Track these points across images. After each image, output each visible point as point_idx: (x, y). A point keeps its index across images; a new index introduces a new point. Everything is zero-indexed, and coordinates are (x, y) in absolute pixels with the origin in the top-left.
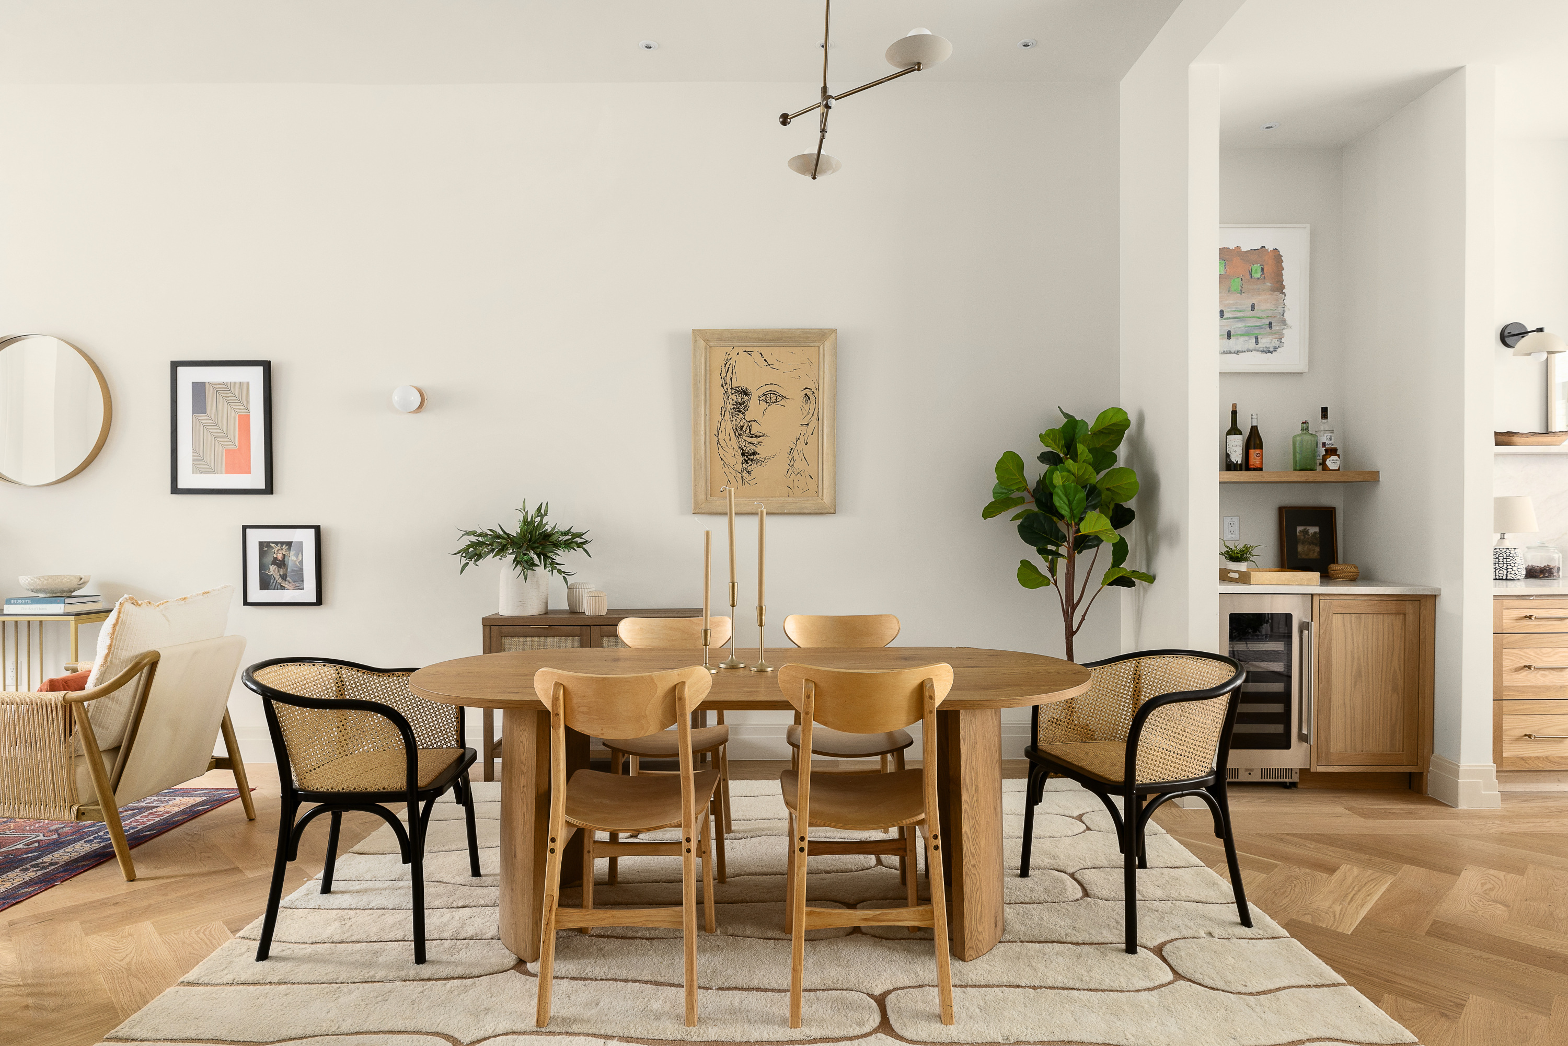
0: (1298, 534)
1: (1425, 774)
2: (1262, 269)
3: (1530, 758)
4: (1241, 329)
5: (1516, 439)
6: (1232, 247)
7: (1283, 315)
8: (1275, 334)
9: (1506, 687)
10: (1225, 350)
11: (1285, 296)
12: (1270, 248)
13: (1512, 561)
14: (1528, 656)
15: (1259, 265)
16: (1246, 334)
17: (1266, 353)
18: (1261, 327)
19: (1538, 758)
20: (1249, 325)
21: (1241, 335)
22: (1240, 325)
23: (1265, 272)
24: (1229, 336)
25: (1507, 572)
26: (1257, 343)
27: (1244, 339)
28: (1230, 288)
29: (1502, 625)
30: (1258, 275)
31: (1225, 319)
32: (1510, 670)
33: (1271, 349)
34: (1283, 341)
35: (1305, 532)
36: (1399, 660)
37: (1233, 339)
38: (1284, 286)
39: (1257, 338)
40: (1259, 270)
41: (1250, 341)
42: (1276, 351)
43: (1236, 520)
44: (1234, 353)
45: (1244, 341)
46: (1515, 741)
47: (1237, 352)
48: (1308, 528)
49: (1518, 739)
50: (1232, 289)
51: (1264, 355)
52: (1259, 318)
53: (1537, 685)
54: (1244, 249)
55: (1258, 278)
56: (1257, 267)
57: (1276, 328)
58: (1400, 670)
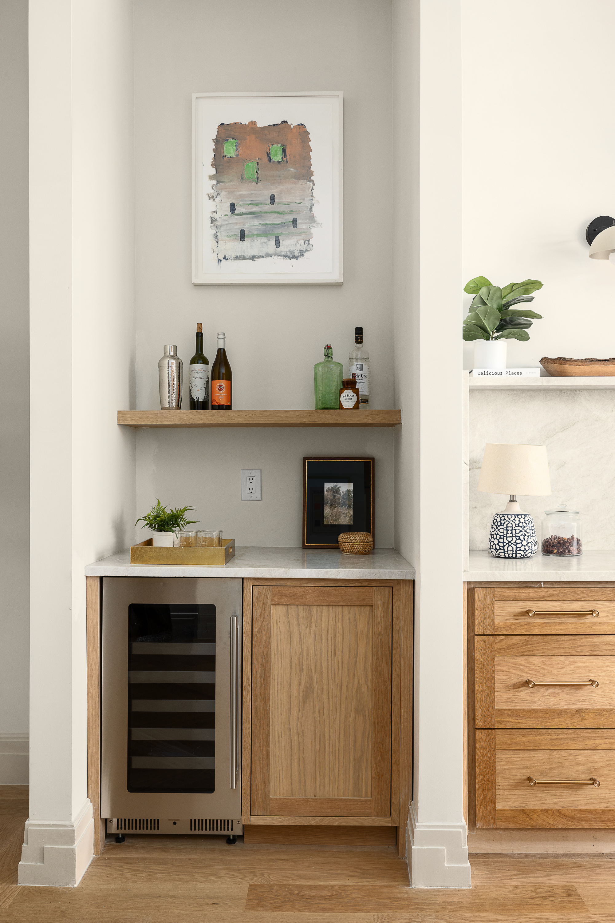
0: (325, 492)
1: (401, 828)
2: (284, 151)
3: (533, 811)
4: (257, 227)
5: (569, 368)
6: (245, 121)
7: (311, 209)
8: (300, 234)
9: (499, 710)
10: (238, 255)
11: (314, 184)
12: (293, 122)
13: (521, 533)
14: (532, 666)
15: (279, 145)
16: (264, 234)
17: (290, 258)
18: (283, 225)
19: (546, 811)
20: (268, 222)
21: (258, 235)
22: (256, 222)
23: (287, 154)
24: (242, 236)
25: (517, 548)
26: (278, 245)
27: (262, 241)
28: (242, 175)
29: (494, 624)
30: (278, 158)
31: (237, 215)
32: (507, 686)
33: (297, 254)
34: (311, 243)
35: (336, 491)
36: (365, 669)
37: (247, 241)
38: (312, 172)
39: (277, 240)
40: (280, 152)
41: (269, 243)
42: (303, 256)
43: (256, 474)
44: (250, 258)
45: (262, 243)
46: (515, 786)
47: (253, 258)
48: (339, 485)
49: (518, 785)
50: (246, 176)
51: (288, 261)
52: (280, 213)
53: (545, 707)
54: (260, 124)
55: (279, 162)
56: (276, 149)
57: (301, 226)
58: (366, 683)
